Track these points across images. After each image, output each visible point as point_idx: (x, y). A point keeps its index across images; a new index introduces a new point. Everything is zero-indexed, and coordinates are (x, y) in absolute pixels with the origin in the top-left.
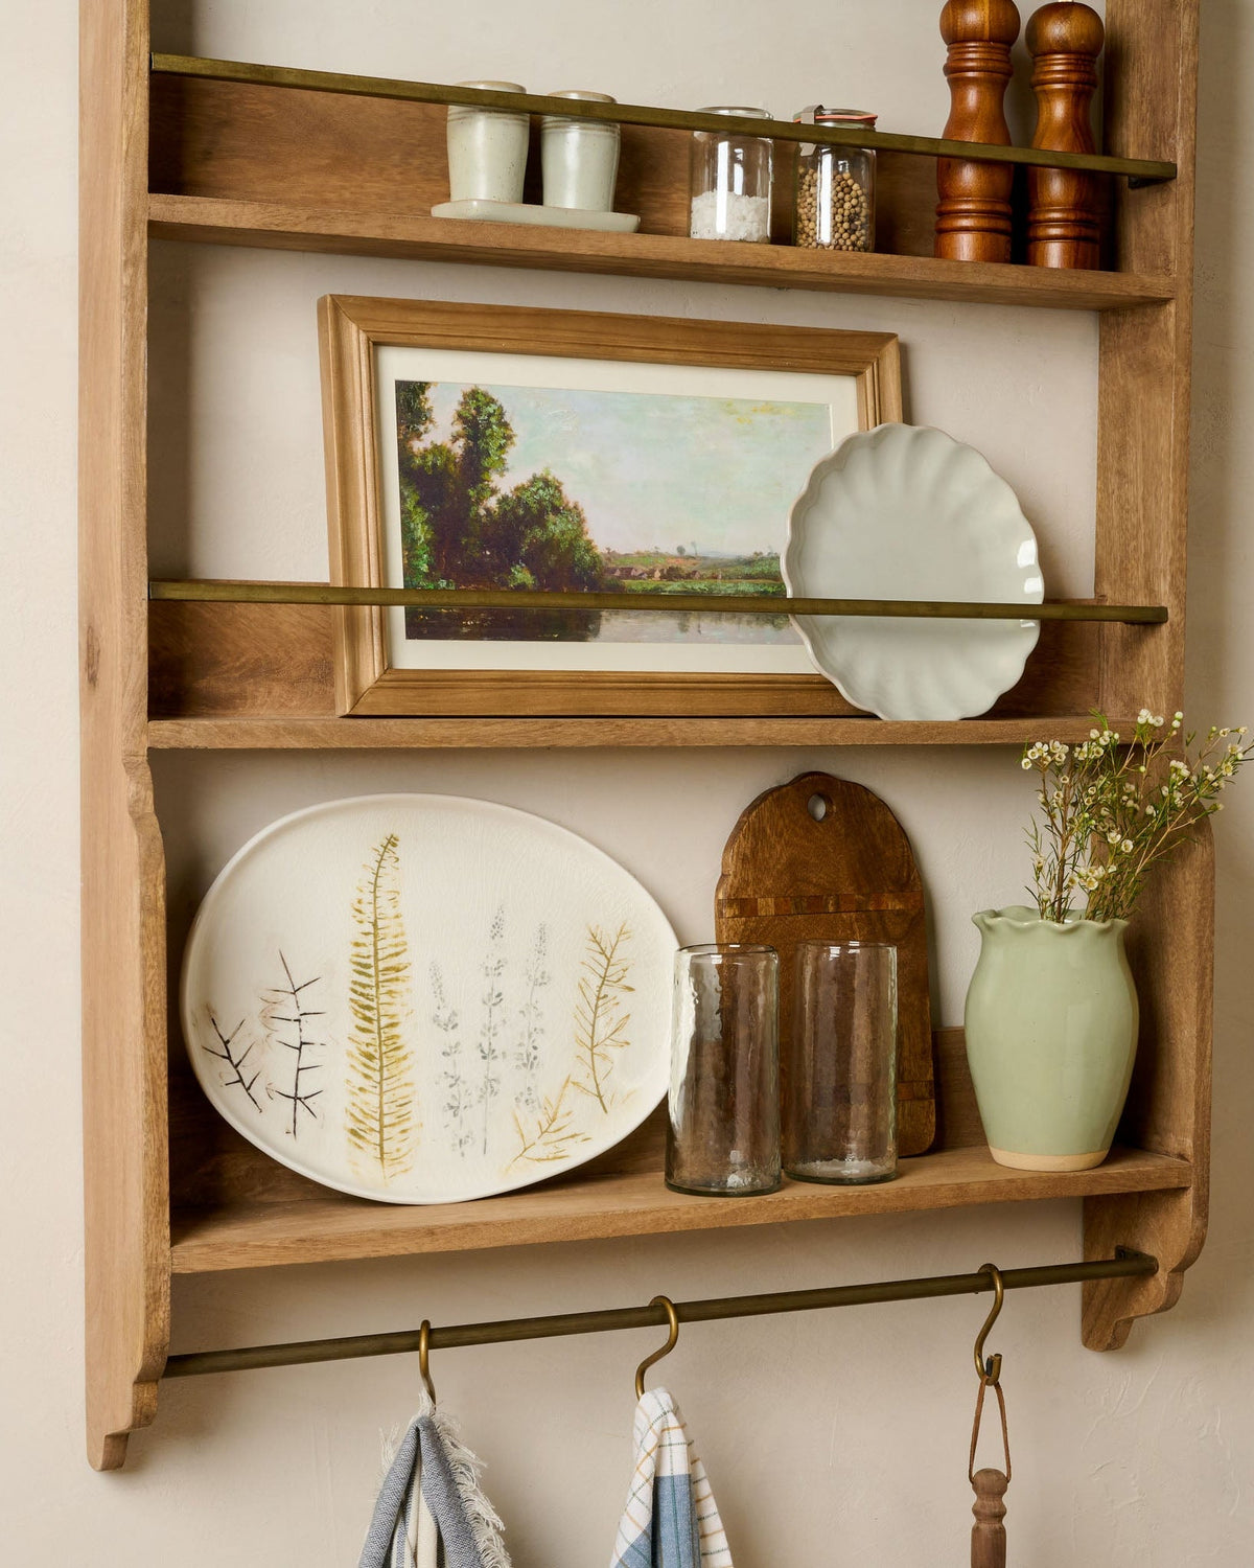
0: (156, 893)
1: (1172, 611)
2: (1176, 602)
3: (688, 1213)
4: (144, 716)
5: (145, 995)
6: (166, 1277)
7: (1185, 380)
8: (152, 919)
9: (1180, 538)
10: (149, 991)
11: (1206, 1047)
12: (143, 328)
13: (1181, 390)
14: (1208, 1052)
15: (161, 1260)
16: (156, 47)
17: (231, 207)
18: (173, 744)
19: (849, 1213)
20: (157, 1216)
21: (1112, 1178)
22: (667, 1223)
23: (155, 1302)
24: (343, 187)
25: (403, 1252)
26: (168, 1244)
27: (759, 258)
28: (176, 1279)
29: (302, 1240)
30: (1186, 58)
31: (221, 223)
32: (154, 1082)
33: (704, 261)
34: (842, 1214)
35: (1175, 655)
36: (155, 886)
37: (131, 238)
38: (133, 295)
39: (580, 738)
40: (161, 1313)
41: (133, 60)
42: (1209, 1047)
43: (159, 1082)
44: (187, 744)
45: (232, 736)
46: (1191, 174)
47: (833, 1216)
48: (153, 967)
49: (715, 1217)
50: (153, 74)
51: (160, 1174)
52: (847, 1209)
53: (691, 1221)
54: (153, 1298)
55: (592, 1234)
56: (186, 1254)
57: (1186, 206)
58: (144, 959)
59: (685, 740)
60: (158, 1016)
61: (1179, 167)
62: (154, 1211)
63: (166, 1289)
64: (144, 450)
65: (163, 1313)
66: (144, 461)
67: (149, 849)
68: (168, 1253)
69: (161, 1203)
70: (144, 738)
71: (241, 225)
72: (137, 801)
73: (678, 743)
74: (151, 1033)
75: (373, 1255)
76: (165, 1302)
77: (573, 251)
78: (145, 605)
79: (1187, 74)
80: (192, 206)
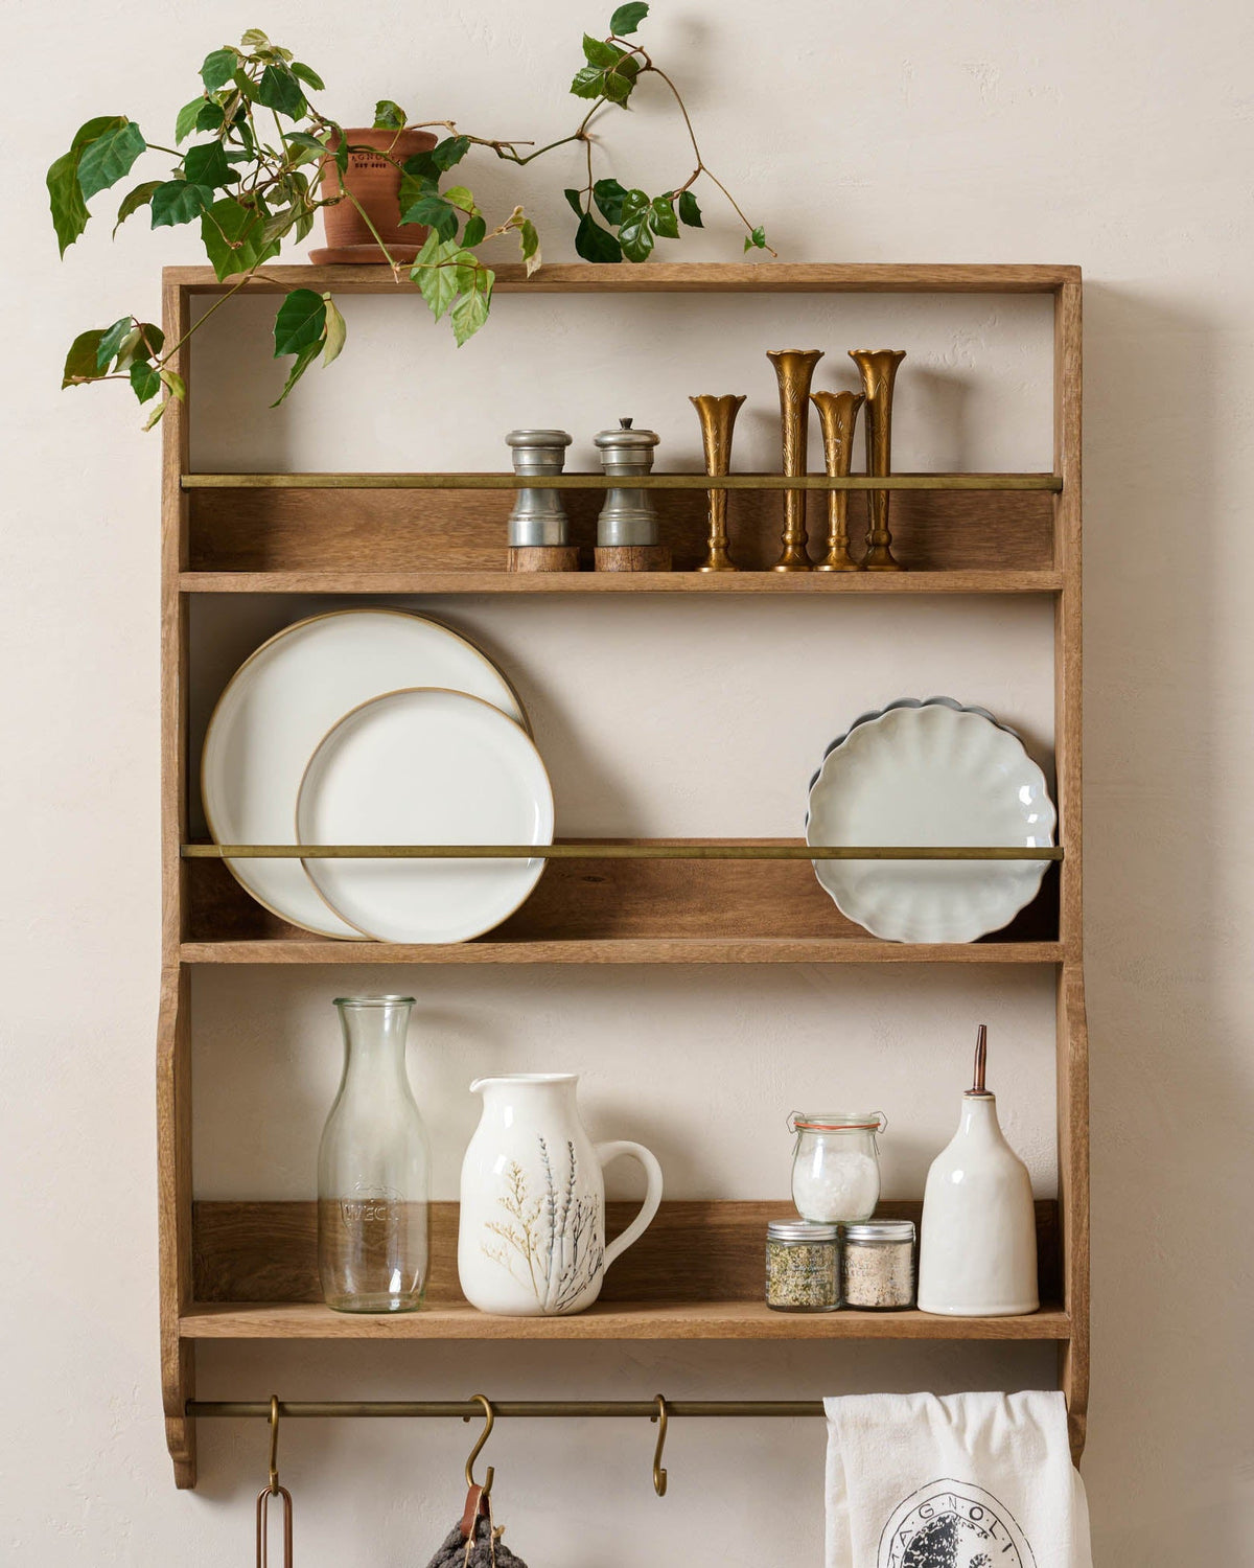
0: (167, 1064)
1: (1068, 851)
2: (1071, 843)
3: (591, 1325)
4: (177, 940)
5: (159, 1138)
6: (175, 1339)
7: (1076, 656)
8: (164, 1083)
9: (1074, 789)
10: (162, 1134)
11: (1082, 1221)
12: (176, 667)
13: (1072, 664)
14: (1085, 1225)
15: (172, 1327)
16: (185, 470)
17: (239, 578)
18: (199, 960)
19: (735, 1336)
20: (168, 1295)
21: (987, 1325)
22: (573, 1332)
23: (167, 1356)
24: (365, 547)
25: (355, 1336)
26: (177, 1316)
27: (668, 584)
28: (182, 1340)
29: (277, 1321)
30: (1069, 390)
31: (232, 589)
32: (166, 1199)
33: (618, 589)
34: (729, 1336)
35: (1072, 888)
36: (166, 1060)
37: (167, 605)
38: (168, 646)
39: (517, 956)
40: (172, 1366)
41: (168, 481)
42: (1085, 1220)
43: (169, 1199)
44: (209, 960)
45: (241, 954)
46: (1077, 485)
47: (720, 1337)
48: (164, 1117)
49: (615, 1330)
50: (184, 490)
51: (171, 1265)
52: (734, 1333)
53: (594, 1332)
54: (166, 1353)
55: (508, 1335)
56: (190, 1324)
57: (1073, 511)
58: (159, 1111)
59: (607, 958)
60: (169, 1152)
61: (1064, 480)
62: (166, 1291)
63: (175, 1347)
64: (176, 752)
65: (174, 1364)
66: (176, 760)
67: (164, 1034)
68: (177, 1322)
69: (171, 1286)
70: (177, 955)
71: (247, 590)
72: (165, 1000)
73: (602, 961)
74: (165, 1164)
75: (332, 1336)
76: (175, 1356)
77: (508, 589)
78: (177, 861)
79: (1070, 403)
80: (211, 579)
